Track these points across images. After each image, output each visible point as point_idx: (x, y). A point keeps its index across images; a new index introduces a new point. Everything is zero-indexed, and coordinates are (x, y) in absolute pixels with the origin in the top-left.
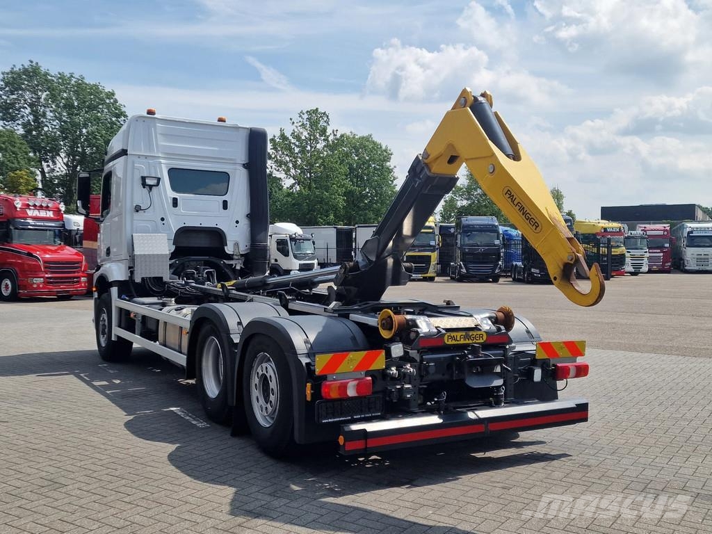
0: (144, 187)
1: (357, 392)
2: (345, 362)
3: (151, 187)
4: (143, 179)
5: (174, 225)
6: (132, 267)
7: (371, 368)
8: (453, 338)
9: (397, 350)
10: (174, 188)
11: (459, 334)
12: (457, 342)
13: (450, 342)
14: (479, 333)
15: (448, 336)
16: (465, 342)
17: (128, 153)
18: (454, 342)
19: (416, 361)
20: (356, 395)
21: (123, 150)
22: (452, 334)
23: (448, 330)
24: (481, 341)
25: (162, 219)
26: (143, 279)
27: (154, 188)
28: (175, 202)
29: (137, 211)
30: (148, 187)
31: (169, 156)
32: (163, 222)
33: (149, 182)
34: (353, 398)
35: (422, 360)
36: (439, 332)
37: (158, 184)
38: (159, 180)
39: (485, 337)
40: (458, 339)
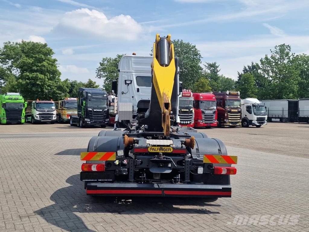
0: (126, 84)
2: (95, 156)
3: (128, 84)
4: (125, 81)
5: (137, 99)
7: (108, 160)
8: (153, 149)
9: (120, 152)
10: (138, 84)
11: (156, 148)
12: (155, 151)
13: (151, 151)
14: (168, 148)
15: (150, 148)
17: (120, 71)
18: (153, 151)
19: (132, 158)
20: (96, 170)
24: (169, 152)
25: (133, 97)
26: (122, 121)
27: (130, 85)
28: (138, 90)
29: (122, 94)
30: (127, 84)
31: (137, 71)
33: (127, 82)
35: (135, 158)
37: (131, 83)
38: (131, 81)
39: (172, 150)
40: (156, 150)
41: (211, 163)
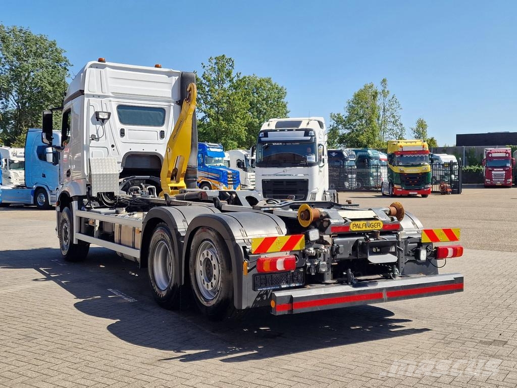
0: (98, 120)
1: (284, 267)
3: (103, 120)
4: (97, 113)
5: (123, 150)
6: (89, 185)
7: (295, 249)
8: (356, 225)
9: (314, 234)
10: (122, 121)
11: (362, 222)
12: (360, 229)
13: (355, 229)
14: (377, 222)
15: (353, 224)
16: (366, 229)
17: (85, 93)
18: (358, 229)
19: (328, 244)
20: (284, 269)
21: (80, 90)
22: (357, 223)
23: (353, 220)
24: (379, 228)
25: (113, 146)
26: (98, 194)
27: (106, 121)
28: (122, 133)
29: (93, 140)
30: (101, 121)
31: (117, 95)
32: (113, 148)
33: (101, 116)
34: (281, 272)
35: (333, 243)
36: (346, 221)
37: (109, 118)
38: (109, 114)
39: (382, 225)
40: (361, 227)
41: (431, 241)
